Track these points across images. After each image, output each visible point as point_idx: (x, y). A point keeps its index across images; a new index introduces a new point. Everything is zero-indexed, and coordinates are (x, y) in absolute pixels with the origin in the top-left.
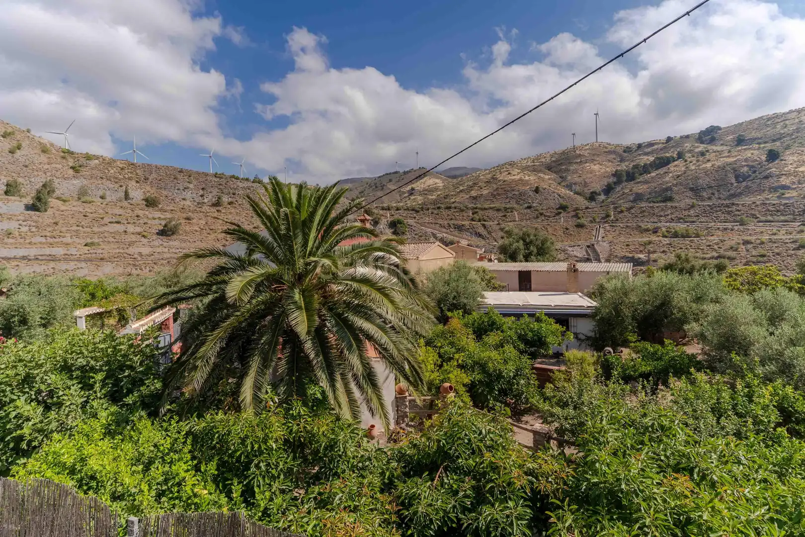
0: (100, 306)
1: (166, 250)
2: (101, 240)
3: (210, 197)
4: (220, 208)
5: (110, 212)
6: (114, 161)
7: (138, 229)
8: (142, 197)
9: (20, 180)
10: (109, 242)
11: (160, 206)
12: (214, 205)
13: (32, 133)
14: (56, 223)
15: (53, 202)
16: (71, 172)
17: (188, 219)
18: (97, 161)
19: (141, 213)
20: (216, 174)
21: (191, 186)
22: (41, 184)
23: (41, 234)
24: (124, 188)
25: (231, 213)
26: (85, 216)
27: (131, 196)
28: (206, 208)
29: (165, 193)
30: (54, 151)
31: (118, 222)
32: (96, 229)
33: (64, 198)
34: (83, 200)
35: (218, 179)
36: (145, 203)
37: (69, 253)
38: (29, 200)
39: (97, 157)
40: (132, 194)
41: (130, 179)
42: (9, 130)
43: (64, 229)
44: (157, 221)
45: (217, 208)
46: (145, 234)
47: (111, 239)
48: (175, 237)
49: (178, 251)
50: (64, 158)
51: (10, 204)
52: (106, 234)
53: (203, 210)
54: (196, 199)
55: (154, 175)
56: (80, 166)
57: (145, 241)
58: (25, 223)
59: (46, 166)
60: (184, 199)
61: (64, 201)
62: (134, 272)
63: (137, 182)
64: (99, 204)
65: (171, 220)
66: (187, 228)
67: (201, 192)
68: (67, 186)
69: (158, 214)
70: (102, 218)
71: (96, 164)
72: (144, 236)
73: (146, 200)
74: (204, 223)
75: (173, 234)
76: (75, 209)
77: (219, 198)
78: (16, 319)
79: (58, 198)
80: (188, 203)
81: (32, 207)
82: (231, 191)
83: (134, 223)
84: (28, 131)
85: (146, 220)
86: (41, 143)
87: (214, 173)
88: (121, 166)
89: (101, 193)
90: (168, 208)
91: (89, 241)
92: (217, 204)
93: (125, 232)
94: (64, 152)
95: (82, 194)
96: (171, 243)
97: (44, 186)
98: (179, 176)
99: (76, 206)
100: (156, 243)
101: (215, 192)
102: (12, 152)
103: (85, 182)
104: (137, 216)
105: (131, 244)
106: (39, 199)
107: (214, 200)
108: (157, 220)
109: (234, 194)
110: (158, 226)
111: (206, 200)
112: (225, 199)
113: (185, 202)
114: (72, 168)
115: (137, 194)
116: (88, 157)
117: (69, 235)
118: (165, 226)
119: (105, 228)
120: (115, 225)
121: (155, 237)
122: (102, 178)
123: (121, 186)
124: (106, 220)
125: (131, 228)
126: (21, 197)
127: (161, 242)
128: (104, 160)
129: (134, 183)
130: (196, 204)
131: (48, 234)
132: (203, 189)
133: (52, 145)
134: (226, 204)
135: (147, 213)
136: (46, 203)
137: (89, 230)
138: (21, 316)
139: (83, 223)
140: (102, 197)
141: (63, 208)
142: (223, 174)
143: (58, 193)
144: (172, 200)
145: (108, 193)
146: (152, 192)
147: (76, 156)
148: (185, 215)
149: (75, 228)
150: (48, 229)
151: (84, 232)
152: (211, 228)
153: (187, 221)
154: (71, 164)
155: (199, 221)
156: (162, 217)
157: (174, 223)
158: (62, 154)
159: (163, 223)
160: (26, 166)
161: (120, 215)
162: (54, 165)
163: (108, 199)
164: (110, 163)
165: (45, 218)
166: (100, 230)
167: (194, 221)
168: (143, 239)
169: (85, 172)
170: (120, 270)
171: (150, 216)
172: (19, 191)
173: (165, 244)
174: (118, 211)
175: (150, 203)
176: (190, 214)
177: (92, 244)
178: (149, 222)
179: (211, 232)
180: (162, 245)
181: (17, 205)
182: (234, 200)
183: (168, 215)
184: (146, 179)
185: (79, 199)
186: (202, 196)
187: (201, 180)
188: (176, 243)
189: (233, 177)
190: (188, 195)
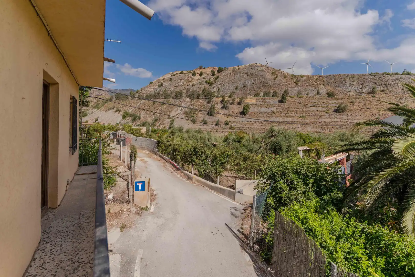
0: (308, 147)
1: (339, 120)
2: (307, 115)
3: (367, 88)
4: (374, 95)
5: (310, 101)
6: (313, 76)
7: (324, 109)
8: (326, 93)
9: (277, 90)
10: (310, 116)
11: (335, 96)
12: (370, 93)
13: (281, 71)
14: (289, 108)
15: (288, 98)
16: (295, 84)
17: (352, 102)
18: (305, 78)
19: (325, 101)
20: (372, 73)
21: (354, 83)
22: (284, 91)
23: (284, 112)
24: (317, 89)
25: (383, 97)
26: (300, 104)
27: (320, 93)
28: (364, 95)
29: (338, 89)
30: (288, 76)
31: (314, 106)
32: (304, 110)
33: (292, 96)
34: (299, 96)
35: (373, 77)
36: (327, 95)
37: (294, 120)
38: (279, 98)
39: (305, 76)
40: (321, 91)
41: (320, 84)
42: (274, 71)
43: (291, 110)
44: (334, 105)
45: (372, 95)
46: (327, 111)
47: (311, 114)
48: (344, 113)
49: (345, 121)
50: (292, 78)
51: (274, 100)
52: (309, 112)
53: (362, 97)
54: (357, 91)
55: (332, 80)
56: (298, 81)
57: (327, 115)
58: (278, 108)
59: (286, 83)
60: (349, 91)
61: (292, 98)
62: (322, 131)
63: (324, 85)
64: (306, 97)
65: (342, 104)
66: (352, 108)
67: (361, 86)
68: (293, 91)
69: (334, 101)
70: (307, 104)
71: (304, 79)
72: (326, 113)
73: (328, 94)
74: (363, 104)
75: (343, 111)
76: (296, 101)
77: (374, 88)
78: (278, 147)
79: (289, 97)
80: (352, 93)
81: (281, 101)
82: (383, 83)
83: (322, 106)
84: (280, 70)
85: (328, 105)
86: (284, 74)
87: (370, 73)
88: (316, 78)
89: (306, 92)
90: (340, 97)
91: (301, 115)
92: (373, 92)
93: (317, 111)
94: (292, 76)
95: (299, 93)
96: (342, 116)
97: (285, 92)
98: (346, 79)
99: (296, 100)
100: (333, 116)
101: (371, 85)
102: (275, 80)
103: (300, 88)
104: (323, 103)
105: (321, 117)
106: (283, 97)
107: (370, 90)
108: (334, 104)
109: (385, 85)
110: (334, 107)
111: (364, 91)
112: (378, 89)
113: (350, 93)
114: (295, 82)
115: (323, 91)
116: (302, 76)
117: (293, 112)
118: (338, 107)
119: (309, 109)
120: (313, 107)
121: (332, 113)
122: (307, 85)
123: (316, 88)
124: (309, 105)
125: (320, 109)
126: (278, 97)
127: (336, 116)
128: (308, 77)
129: (322, 86)
130: (357, 93)
131: (286, 112)
132: (362, 84)
133: (288, 74)
134: (379, 91)
135: (328, 100)
136: (285, 99)
137: (301, 110)
138: (279, 146)
139: (299, 107)
140: (307, 95)
141: (292, 101)
142: (376, 73)
143: (290, 94)
144: (342, 92)
145: (310, 92)
146: (330, 89)
147: (297, 77)
148: (350, 101)
149: (296, 109)
150: (286, 110)
151: (300, 111)
152: (368, 107)
153: (352, 104)
154: (294, 81)
155: (359, 104)
156: (337, 102)
157: (343, 105)
158: (291, 77)
159: (337, 105)
160: (279, 85)
161: (315, 102)
162: (288, 83)
163: (310, 95)
164: (310, 78)
165: (285, 105)
166: (306, 110)
167: (356, 103)
168: (326, 114)
169: (300, 84)
170: (315, 130)
171: (330, 102)
172: (277, 95)
173: (338, 117)
174: (314, 101)
175: (330, 95)
176: (354, 99)
177: (303, 117)
178: (329, 105)
179: (367, 110)
180: (336, 117)
181: (275, 101)
182: (385, 89)
183: (340, 101)
184: (328, 83)
185: (298, 96)
186: (361, 88)
187: (361, 79)
188: (344, 117)
189: (385, 73)
190: (352, 88)
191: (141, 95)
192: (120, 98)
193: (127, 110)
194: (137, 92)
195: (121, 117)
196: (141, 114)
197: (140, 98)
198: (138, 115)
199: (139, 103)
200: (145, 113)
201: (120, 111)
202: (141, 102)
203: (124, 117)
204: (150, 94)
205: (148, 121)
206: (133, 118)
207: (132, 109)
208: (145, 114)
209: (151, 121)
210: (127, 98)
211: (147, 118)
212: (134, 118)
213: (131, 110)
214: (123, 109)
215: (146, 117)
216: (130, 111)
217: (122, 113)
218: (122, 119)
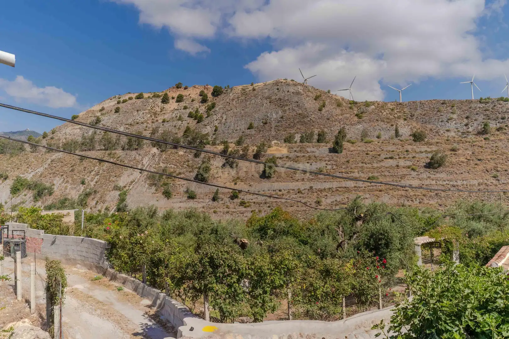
1: (434, 182)
2: (379, 174)
3: (475, 125)
4: (487, 136)
5: (385, 149)
6: (386, 104)
7: (409, 163)
8: (409, 133)
9: (326, 130)
10: (385, 176)
11: (426, 140)
12: (480, 133)
13: (331, 93)
14: (348, 162)
15: (346, 144)
16: (356, 119)
17: (453, 150)
18: (373, 107)
19: (409, 148)
20: (481, 99)
21: (455, 116)
22: (338, 131)
23: (339, 171)
24: (395, 126)
25: (500, 140)
26: (367, 154)
27: (400, 133)
28: (471, 137)
29: (429, 126)
30: (344, 104)
31: (391, 158)
32: (375, 165)
33: (353, 141)
34: (365, 140)
35: (483, 105)
36: (412, 138)
37: (357, 185)
38: (330, 145)
39: (373, 103)
40: (401, 131)
41: (399, 118)
42: (319, 94)
43: (353, 166)
44: (424, 155)
45: (484, 136)
46: (414, 167)
47: (387, 173)
48: (441, 169)
49: (445, 183)
50: (350, 108)
51: (320, 149)
52: (383, 170)
53: (468, 140)
54: (460, 129)
55: (419, 111)
56: (362, 113)
57: (414, 174)
58: (329, 163)
59: (340, 117)
60: (448, 131)
61: (353, 143)
62: (407, 203)
63: (405, 120)
64: (376, 143)
65: (437, 152)
66: (454, 160)
67: (466, 121)
68: (353, 132)
69: (424, 148)
70: (379, 155)
71: (373, 109)
72: (413, 169)
73: (414, 135)
74: (470, 153)
75: (440, 166)
76: (359, 148)
77: (486, 125)
79: (348, 141)
80: (452, 134)
81: (333, 150)
82: (500, 116)
83: (404, 158)
84: (329, 92)
85: (414, 155)
86: (336, 100)
87: (479, 98)
88: (391, 107)
89: (376, 133)
90: (433, 141)
91: (371, 175)
92: (484, 131)
93: (398, 166)
94: (350, 104)
95: (364, 135)
96: (438, 175)
97: (339, 132)
98: (442, 109)
99: (361, 147)
100: (424, 176)
101: (481, 118)
102: (320, 110)
103: (366, 125)
104: (407, 151)
105: (403, 177)
106: (337, 143)
107: (480, 128)
108: (424, 153)
109: (503, 119)
110: (425, 159)
111: (470, 129)
112: (493, 125)
113: (449, 134)
114: (357, 115)
115: (405, 131)
116: (367, 104)
117: (356, 171)
118: (432, 158)
119: (382, 164)
120: (390, 160)
121: (422, 170)
122: (377, 120)
123: (392, 125)
124: (383, 156)
125: (402, 163)
126: (327, 143)
127: (428, 175)
128: (378, 104)
129: (402, 121)
130: (460, 134)
131: (343, 170)
132: (467, 118)
133: (343, 99)
134: (494, 130)
135: (415, 147)
136: (341, 146)
137: (369, 166)
139: (366, 160)
140: (378, 137)
141: (352, 149)
142: (488, 98)
143: (348, 136)
144: (436, 132)
145: (382, 133)
146: (417, 126)
147: (359, 105)
148: (450, 147)
149: (361, 165)
150: (343, 167)
151: (367, 168)
152: (479, 157)
153: (453, 153)
154: (356, 112)
155: (465, 152)
156: (429, 150)
157: (440, 155)
158: (350, 105)
159: (430, 155)
160: (328, 119)
161: (393, 151)
162: (345, 115)
163: (383, 138)
164: (381, 106)
165: (341, 157)
166: (379, 165)
167: (460, 152)
168: (412, 172)
169: (365, 117)
170: (395, 201)
171: (418, 150)
172: (325, 139)
173: (432, 176)
174: (391, 148)
175: (417, 137)
176: (455, 145)
177: (373, 177)
178: (417, 156)
179: (478, 162)
180: (429, 177)
181: (323, 149)
182: (503, 125)
183: (434, 148)
184: (412, 116)
185: (362, 140)
186: (466, 125)
187: (464, 108)
188: (443, 175)
189: (502, 99)
190: (452, 125)
191: (53, 142)
192: (5, 150)
193: (22, 176)
194: (44, 137)
195: (8, 191)
196: (55, 182)
197: (50, 149)
198: (48, 185)
199: (50, 160)
200: (62, 180)
201: (6, 179)
202: (54, 157)
203: (15, 190)
204: (72, 141)
205: (69, 197)
206: (35, 192)
207: (33, 173)
208: (63, 182)
209: (77, 197)
210: (22, 149)
211: (68, 191)
212: (39, 192)
213: (31, 175)
214: (13, 175)
215: (66, 188)
216: (29, 177)
217: (10, 183)
218: (11, 196)
